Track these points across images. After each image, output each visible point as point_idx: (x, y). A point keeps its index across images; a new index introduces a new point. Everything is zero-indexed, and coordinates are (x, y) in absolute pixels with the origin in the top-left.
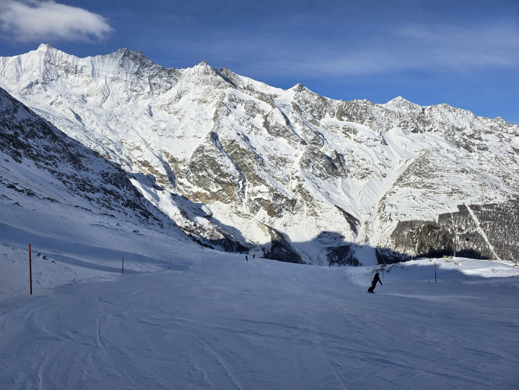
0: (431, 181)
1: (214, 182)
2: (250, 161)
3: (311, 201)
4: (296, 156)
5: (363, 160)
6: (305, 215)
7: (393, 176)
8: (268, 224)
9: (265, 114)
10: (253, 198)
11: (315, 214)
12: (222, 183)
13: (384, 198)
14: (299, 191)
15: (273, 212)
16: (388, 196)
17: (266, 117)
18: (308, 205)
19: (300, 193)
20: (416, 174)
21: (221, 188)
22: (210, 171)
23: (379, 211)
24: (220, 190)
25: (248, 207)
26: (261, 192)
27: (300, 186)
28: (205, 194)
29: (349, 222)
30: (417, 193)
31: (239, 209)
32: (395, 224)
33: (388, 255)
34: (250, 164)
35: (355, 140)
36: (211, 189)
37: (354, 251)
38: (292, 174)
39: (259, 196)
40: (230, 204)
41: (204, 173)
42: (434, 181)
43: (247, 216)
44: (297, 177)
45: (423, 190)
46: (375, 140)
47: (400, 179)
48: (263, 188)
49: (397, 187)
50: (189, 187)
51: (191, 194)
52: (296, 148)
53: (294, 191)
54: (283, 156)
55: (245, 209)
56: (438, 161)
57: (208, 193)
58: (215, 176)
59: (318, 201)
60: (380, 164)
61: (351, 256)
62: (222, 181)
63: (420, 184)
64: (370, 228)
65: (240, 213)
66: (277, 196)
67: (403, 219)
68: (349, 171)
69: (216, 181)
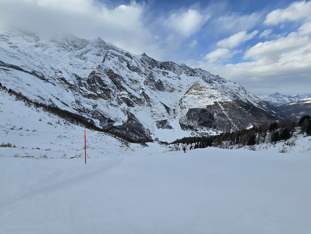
0: (201, 92)
1: (100, 89)
2: (119, 80)
3: (148, 99)
4: (142, 80)
5: (171, 84)
6: (145, 106)
7: (184, 91)
8: (127, 110)
9: (128, 62)
10: (119, 97)
11: (150, 106)
12: (103, 90)
13: (181, 99)
14: (143, 95)
15: (129, 104)
16: (183, 98)
17: (128, 63)
18: (147, 101)
19: (143, 96)
20: (195, 89)
21: (103, 92)
22: (98, 84)
23: (180, 105)
24: (102, 93)
25: (117, 102)
26: (124, 95)
27: (143, 93)
28: (95, 94)
29: (166, 109)
30: (196, 97)
31: (112, 102)
32: (187, 110)
33: (185, 124)
34: (119, 81)
35: (167, 77)
36: (97, 92)
37: (169, 123)
38: (140, 87)
39: (123, 96)
40: (107, 100)
41: (94, 84)
42: (203, 92)
43: (115, 106)
44: (142, 89)
45: (198, 96)
46: (176, 77)
47: (187, 92)
48: (125, 92)
49: (187, 95)
50: (86, 91)
51: (87, 95)
52: (142, 77)
53: (141, 95)
54: (136, 80)
55: (115, 102)
56: (203, 84)
57: (96, 94)
58: (100, 86)
59: (152, 99)
60: (178, 86)
61: (168, 125)
62: (104, 89)
63: (196, 93)
64: (176, 112)
65: (112, 104)
66: (132, 97)
67: (191, 108)
68: (165, 89)
69: (101, 89)
